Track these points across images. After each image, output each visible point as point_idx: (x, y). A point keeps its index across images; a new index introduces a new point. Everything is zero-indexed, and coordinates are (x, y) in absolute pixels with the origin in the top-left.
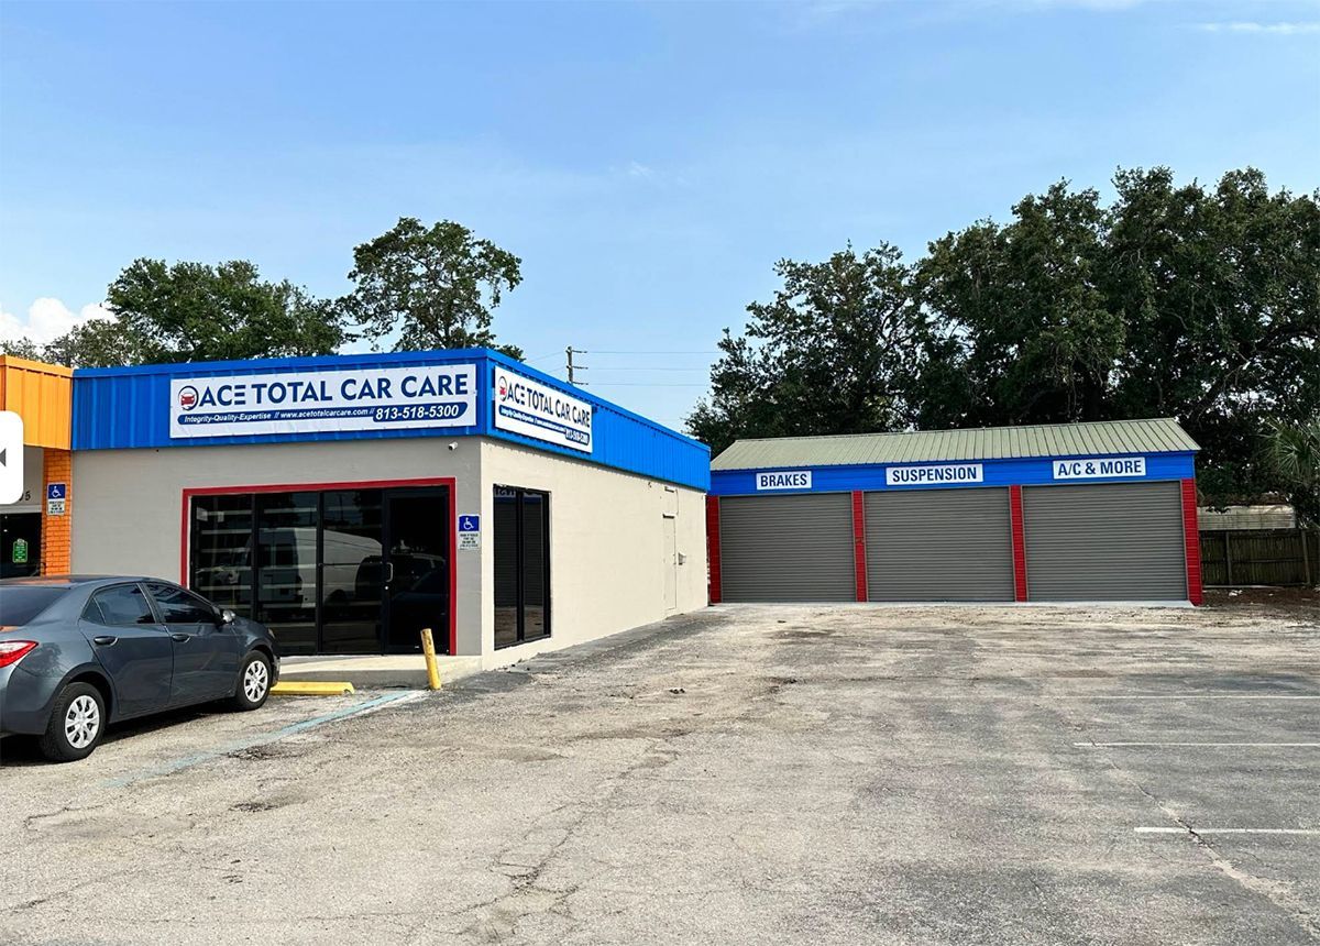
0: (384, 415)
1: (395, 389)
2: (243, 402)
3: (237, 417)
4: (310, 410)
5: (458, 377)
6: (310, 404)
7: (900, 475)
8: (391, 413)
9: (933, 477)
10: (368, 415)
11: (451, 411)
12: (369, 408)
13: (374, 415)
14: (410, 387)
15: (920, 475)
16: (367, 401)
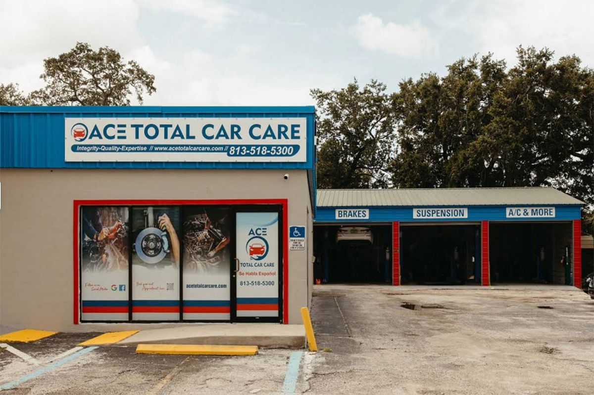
0: (236, 151)
1: (245, 133)
2: (124, 137)
3: (120, 148)
4: (178, 146)
5: (293, 126)
6: (178, 141)
7: (421, 213)
8: (241, 150)
9: (439, 214)
10: (223, 151)
11: (288, 150)
12: (224, 146)
13: (228, 151)
14: (256, 132)
15: (433, 213)
16: (222, 141)
